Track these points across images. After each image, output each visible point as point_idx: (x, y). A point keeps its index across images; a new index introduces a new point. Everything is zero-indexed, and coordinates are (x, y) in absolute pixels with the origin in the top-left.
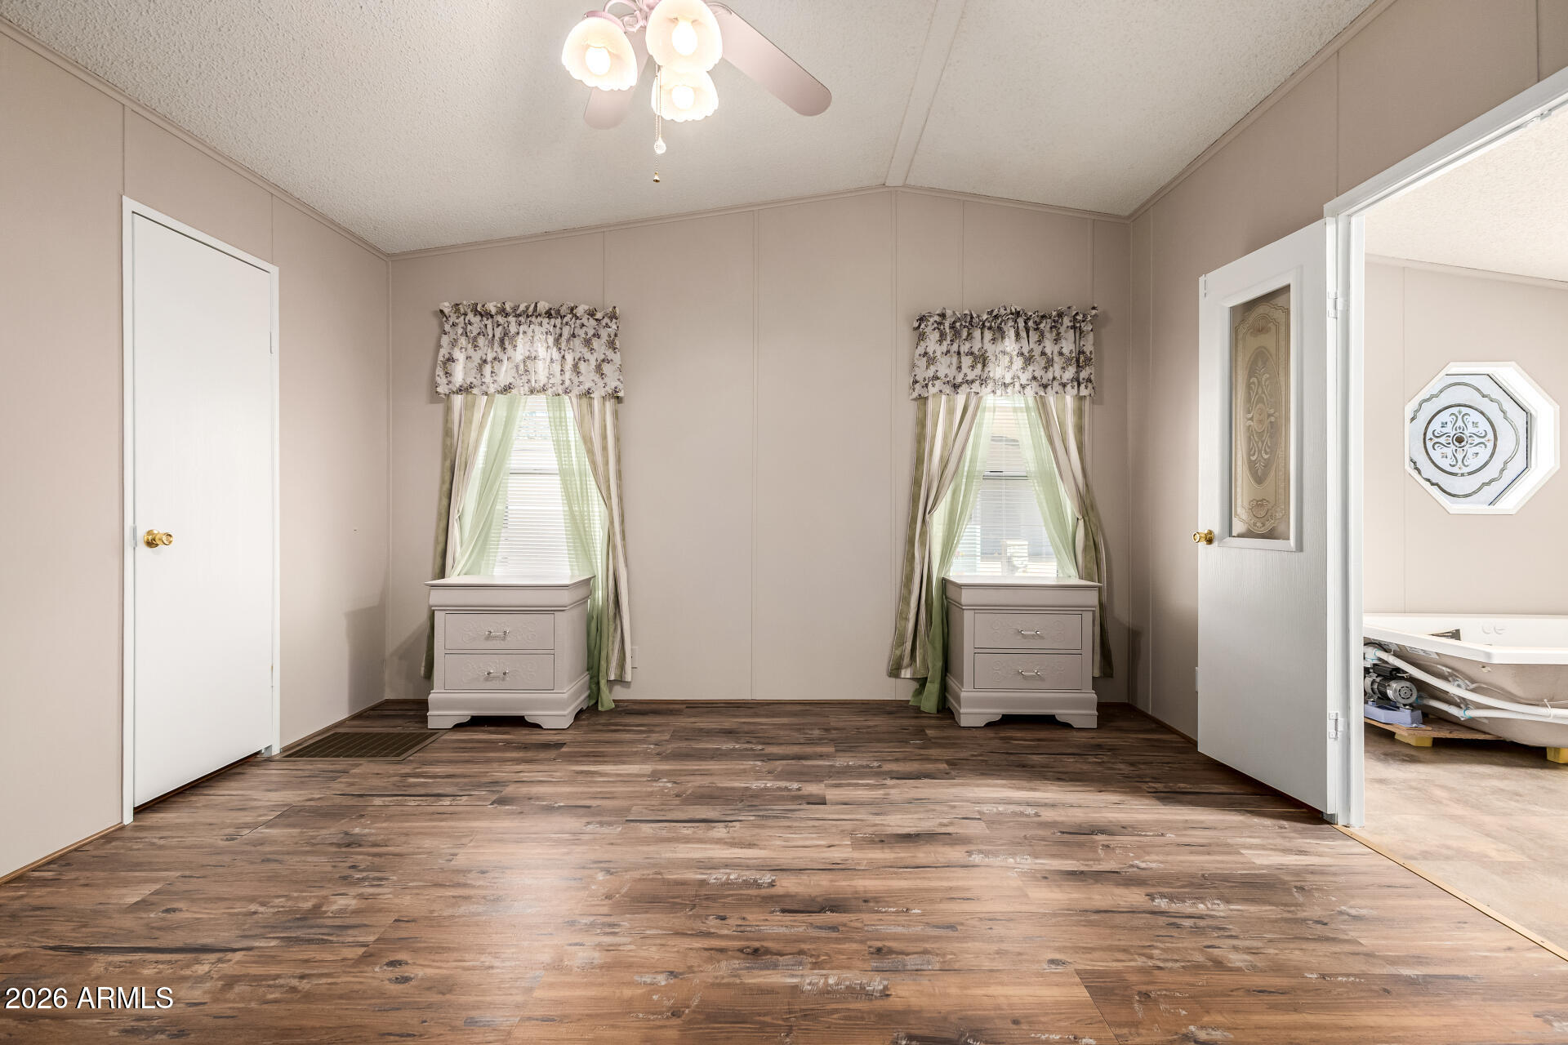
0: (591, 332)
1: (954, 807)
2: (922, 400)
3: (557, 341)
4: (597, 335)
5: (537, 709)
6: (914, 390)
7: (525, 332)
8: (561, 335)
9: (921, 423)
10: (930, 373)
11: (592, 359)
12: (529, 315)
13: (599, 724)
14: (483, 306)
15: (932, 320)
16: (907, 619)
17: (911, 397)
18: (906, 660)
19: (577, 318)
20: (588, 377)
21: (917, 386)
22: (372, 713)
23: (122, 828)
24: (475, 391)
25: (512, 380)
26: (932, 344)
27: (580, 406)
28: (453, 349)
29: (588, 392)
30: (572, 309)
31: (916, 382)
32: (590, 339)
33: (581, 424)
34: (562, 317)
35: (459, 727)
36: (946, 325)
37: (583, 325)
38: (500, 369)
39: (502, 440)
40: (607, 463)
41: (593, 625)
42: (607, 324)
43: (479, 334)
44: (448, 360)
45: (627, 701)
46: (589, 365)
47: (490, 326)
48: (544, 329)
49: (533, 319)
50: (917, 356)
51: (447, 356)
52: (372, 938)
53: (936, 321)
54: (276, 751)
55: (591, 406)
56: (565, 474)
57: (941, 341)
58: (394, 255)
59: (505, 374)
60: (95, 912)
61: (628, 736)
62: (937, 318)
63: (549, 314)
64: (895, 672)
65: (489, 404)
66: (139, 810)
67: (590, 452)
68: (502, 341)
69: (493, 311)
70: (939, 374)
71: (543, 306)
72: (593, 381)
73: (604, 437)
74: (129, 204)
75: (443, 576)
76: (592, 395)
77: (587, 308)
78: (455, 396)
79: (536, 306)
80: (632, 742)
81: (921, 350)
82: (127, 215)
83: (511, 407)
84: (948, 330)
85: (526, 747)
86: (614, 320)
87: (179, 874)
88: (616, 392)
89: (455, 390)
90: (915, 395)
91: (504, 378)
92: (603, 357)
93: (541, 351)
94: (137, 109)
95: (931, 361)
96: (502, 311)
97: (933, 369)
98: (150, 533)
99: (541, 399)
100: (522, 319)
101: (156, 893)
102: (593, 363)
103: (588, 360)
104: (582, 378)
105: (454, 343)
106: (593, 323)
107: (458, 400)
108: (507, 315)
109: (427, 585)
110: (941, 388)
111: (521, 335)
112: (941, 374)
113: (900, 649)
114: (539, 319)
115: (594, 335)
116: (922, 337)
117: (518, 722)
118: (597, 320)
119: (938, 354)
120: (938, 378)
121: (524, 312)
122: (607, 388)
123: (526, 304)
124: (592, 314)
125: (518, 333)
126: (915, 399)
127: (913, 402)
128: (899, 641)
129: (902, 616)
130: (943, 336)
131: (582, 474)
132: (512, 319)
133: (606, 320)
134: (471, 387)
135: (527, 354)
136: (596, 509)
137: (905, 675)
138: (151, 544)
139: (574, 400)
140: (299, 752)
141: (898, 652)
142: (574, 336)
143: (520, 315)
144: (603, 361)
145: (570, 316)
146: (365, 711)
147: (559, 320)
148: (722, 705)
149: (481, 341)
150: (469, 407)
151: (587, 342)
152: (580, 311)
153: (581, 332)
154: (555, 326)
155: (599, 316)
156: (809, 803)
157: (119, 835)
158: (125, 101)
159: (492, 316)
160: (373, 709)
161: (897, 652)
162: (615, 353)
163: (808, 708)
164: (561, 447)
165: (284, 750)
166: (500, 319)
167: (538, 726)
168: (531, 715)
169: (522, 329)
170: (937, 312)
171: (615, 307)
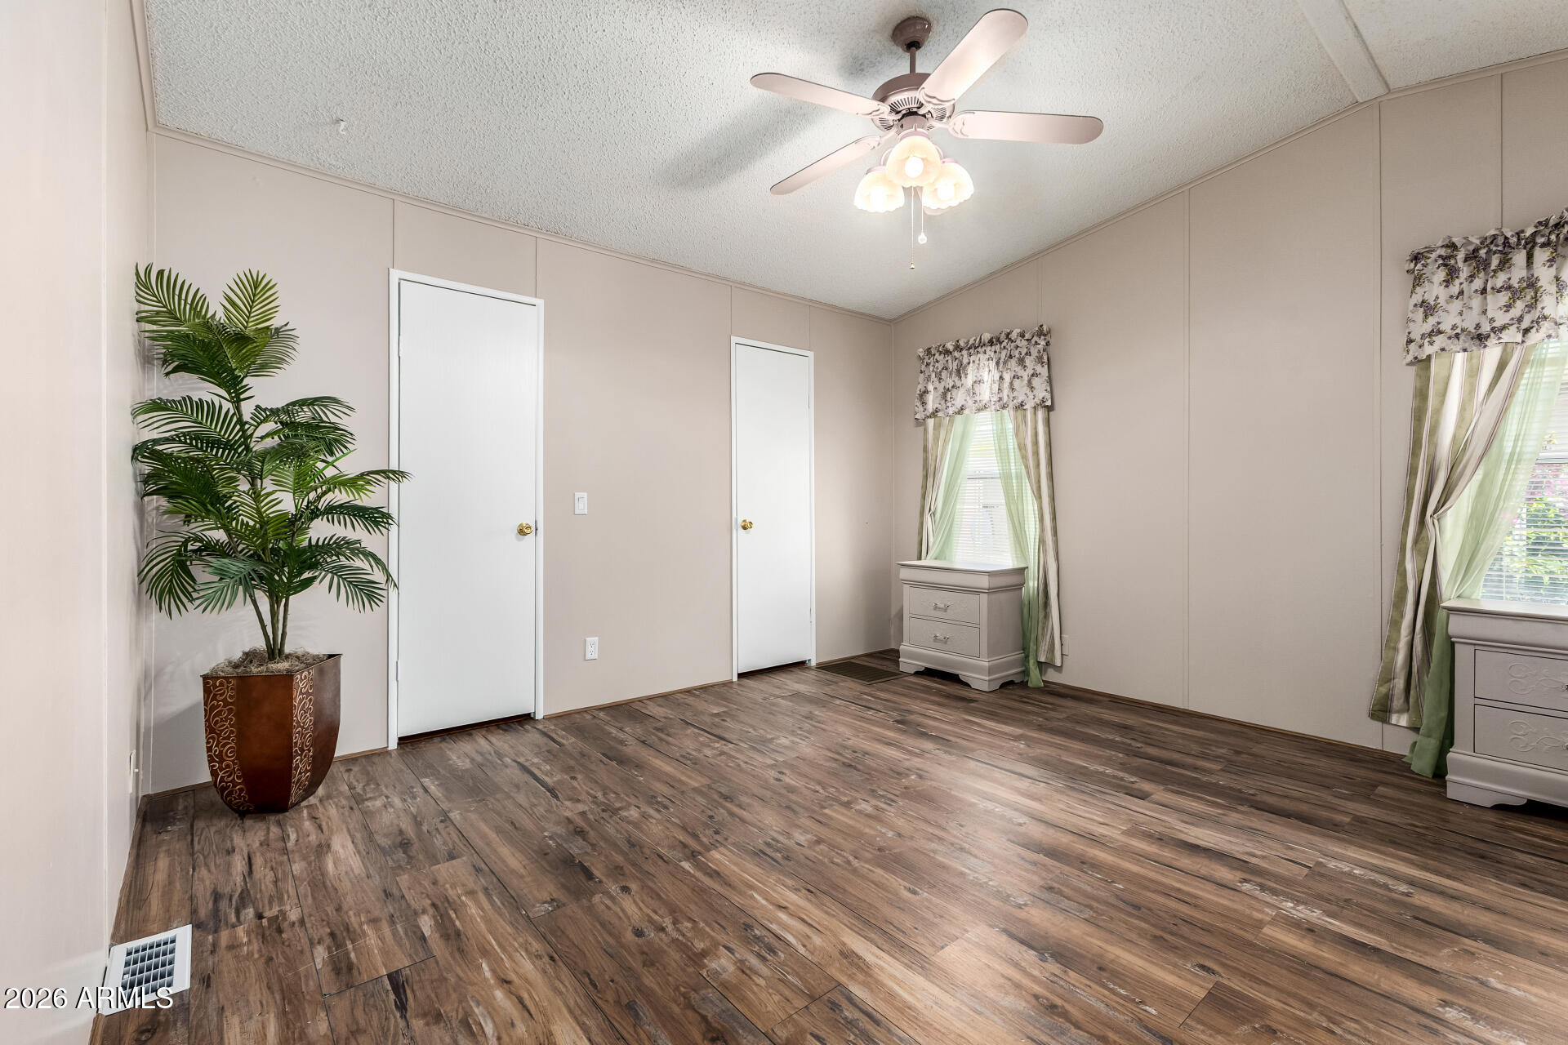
0: (1024, 351)
1: (1292, 849)
2: (1423, 363)
3: (998, 363)
4: (1028, 354)
5: (972, 672)
6: (1408, 351)
7: (974, 362)
8: (1000, 359)
9: (1421, 394)
10: (1427, 327)
11: (1025, 375)
12: (975, 347)
13: (1015, 695)
14: (944, 347)
15: (1433, 256)
16: (1396, 649)
17: (1405, 362)
18: (1398, 702)
19: (1012, 341)
20: (1021, 393)
21: (1412, 346)
22: (878, 655)
23: (731, 682)
24: (940, 414)
25: (964, 403)
26: (1435, 289)
27: (1016, 418)
28: (927, 383)
29: (1022, 405)
30: (1008, 335)
31: (1410, 341)
32: (1023, 358)
33: (1017, 433)
34: (1001, 343)
35: (917, 674)
36: (1458, 257)
37: (1018, 347)
38: (957, 394)
39: (959, 451)
40: (1038, 465)
41: (1026, 611)
42: (1036, 342)
43: (943, 369)
44: (924, 392)
45: (1059, 684)
46: (1022, 381)
47: (950, 361)
48: (987, 356)
49: (979, 349)
50: (1411, 307)
51: (923, 389)
52: (782, 759)
53: (1440, 256)
54: (813, 663)
55: (1025, 416)
56: (1006, 478)
57: (1447, 283)
58: (895, 319)
59: (959, 398)
60: (701, 712)
61: (1030, 708)
62: (1442, 252)
63: (991, 343)
64: (1381, 711)
65: (951, 422)
66: (741, 676)
67: (1024, 458)
68: (958, 371)
69: (951, 348)
70: (1442, 327)
71: (986, 337)
72: (1026, 394)
73: (1036, 443)
74: (734, 339)
75: (920, 558)
76: (1025, 407)
77: (1019, 331)
78: (929, 420)
79: (981, 339)
80: (1029, 713)
81: (1417, 298)
82: (733, 345)
83: (966, 423)
84: (1460, 264)
85: (948, 696)
86: (1042, 337)
87: (735, 707)
88: (1043, 402)
89: (928, 415)
90: (1410, 358)
91: (959, 402)
92: (1032, 372)
93: (986, 376)
94: (738, 285)
95: (1428, 309)
96: (958, 348)
97: (1432, 321)
98: (744, 521)
99: (985, 415)
100: (972, 351)
101: (724, 712)
102: (1026, 378)
103: (1022, 377)
104: (1015, 394)
105: (928, 379)
106: (1025, 343)
107: (931, 422)
108: (961, 350)
109: (899, 564)
110: (1443, 345)
111: (971, 364)
112: (1446, 326)
113: (1387, 685)
114: (984, 348)
115: (1026, 354)
116: (1418, 280)
117: (954, 678)
118: (1027, 340)
119: (1441, 300)
120: (1440, 332)
121: (973, 344)
122: (1036, 399)
123: (974, 338)
124: (1022, 335)
125: (969, 363)
126: (1410, 364)
127: (1409, 367)
128: (1387, 677)
129: (1389, 644)
130: (1452, 273)
131: (1019, 477)
132: (965, 352)
133: (1036, 338)
134: (937, 412)
135: (975, 379)
136: (1030, 508)
137: (1398, 721)
138: (744, 528)
139: (1012, 412)
140: (824, 667)
141: (1383, 690)
142: (1011, 357)
143: (970, 348)
144: (1033, 375)
145: (1006, 341)
146: (875, 653)
147: (998, 346)
148: (1149, 707)
149: (944, 374)
150: (937, 427)
151: (1021, 361)
152: (1013, 336)
153: (1016, 353)
154: (995, 352)
155: (1027, 336)
156: (1127, 794)
157: (729, 685)
158: (731, 284)
159: (951, 353)
160: (880, 652)
161: (1381, 689)
162: (1043, 366)
163: (1245, 730)
164: (1002, 454)
165: (818, 664)
166: (956, 354)
167: (968, 685)
168: (964, 675)
169: (972, 358)
170: (1440, 244)
171: (1041, 326)
